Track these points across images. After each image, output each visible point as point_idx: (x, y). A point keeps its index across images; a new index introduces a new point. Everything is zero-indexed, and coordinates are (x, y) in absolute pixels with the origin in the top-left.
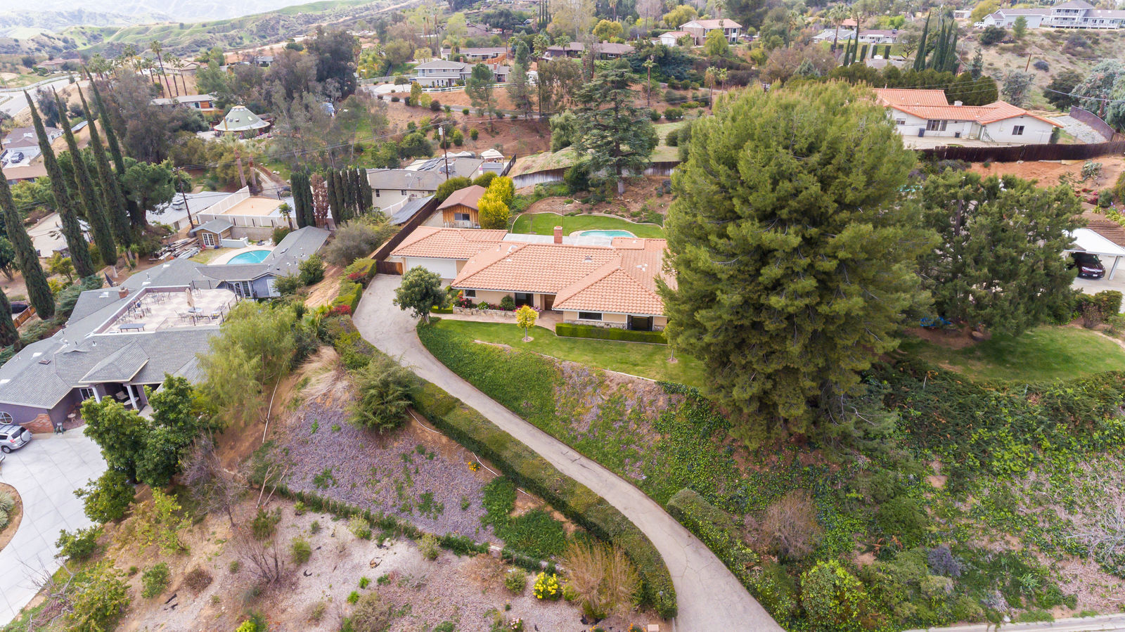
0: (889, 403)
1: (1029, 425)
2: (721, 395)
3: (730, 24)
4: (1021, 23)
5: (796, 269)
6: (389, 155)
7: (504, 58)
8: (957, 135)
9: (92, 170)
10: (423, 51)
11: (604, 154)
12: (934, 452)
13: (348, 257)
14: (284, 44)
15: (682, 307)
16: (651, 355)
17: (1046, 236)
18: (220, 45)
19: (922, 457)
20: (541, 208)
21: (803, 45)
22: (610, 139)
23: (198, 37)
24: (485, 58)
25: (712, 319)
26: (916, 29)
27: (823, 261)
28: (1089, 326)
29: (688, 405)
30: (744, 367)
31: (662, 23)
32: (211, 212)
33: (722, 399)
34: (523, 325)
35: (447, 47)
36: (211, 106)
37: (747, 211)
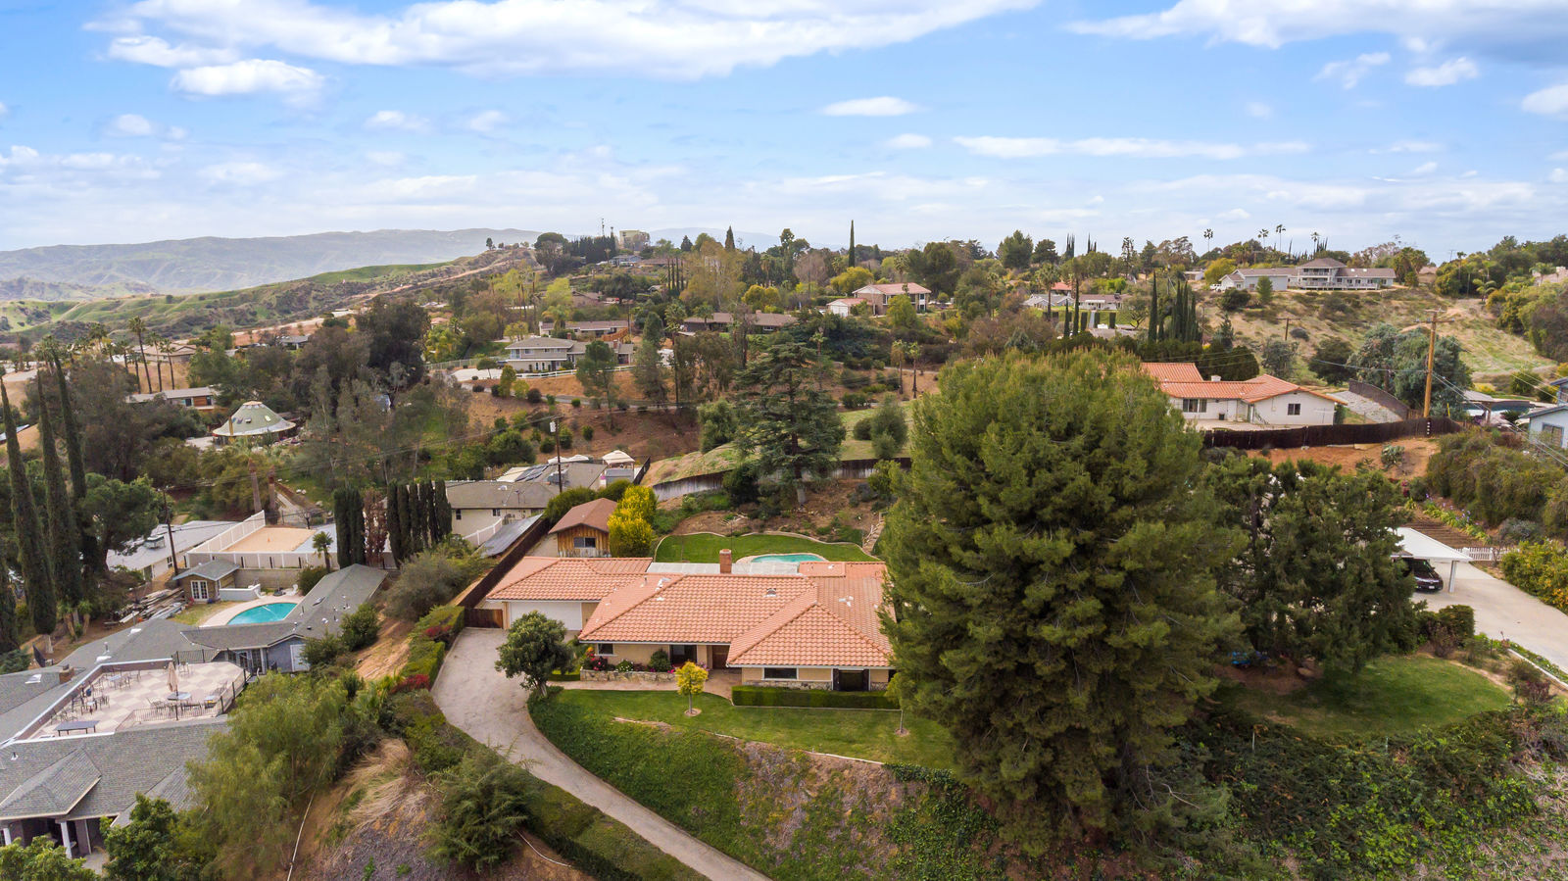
0: (1212, 774)
1: (1403, 795)
2: (983, 777)
3: (915, 288)
4: (1265, 285)
5: (1071, 587)
6: (473, 462)
7: (625, 333)
8: (1222, 417)
9: (39, 494)
10: (516, 326)
11: (778, 452)
12: (1286, 844)
13: (418, 606)
14: (320, 320)
15: (919, 650)
16: (872, 725)
17: (1367, 536)
18: (223, 323)
19: (1269, 853)
20: (694, 527)
21: (1011, 314)
22: (783, 432)
23: (191, 313)
24: (599, 333)
25: (963, 664)
26: (1144, 293)
27: (1104, 573)
28: (1441, 654)
29: (934, 798)
30: (1010, 732)
31: (829, 288)
32: (206, 549)
33: (984, 782)
34: (687, 692)
35: (548, 321)
36: (209, 403)
37: (998, 512)
